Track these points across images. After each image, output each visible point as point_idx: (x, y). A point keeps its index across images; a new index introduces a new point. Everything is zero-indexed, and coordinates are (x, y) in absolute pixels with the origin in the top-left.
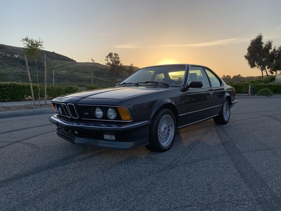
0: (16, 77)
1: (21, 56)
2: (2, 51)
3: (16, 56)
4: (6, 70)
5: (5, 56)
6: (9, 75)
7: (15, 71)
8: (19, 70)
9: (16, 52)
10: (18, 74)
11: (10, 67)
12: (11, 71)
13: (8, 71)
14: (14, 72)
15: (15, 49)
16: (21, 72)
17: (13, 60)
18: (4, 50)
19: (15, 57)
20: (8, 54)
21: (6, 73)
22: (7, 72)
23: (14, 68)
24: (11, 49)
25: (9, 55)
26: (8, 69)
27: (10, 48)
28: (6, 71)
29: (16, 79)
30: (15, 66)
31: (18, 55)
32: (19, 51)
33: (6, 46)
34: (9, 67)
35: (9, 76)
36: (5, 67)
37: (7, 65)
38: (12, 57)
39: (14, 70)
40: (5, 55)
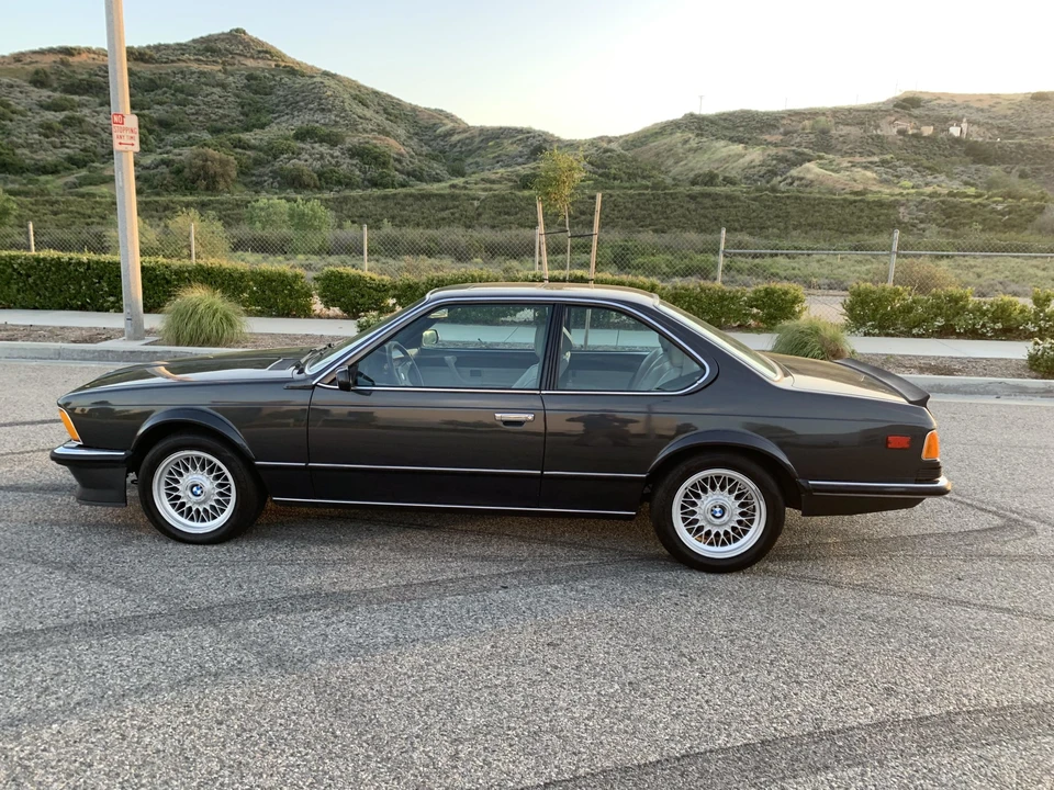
0: (922, 214)
1: (975, 128)
2: (910, 115)
3: (955, 131)
4: (901, 187)
5: (914, 135)
6: (903, 205)
7: (929, 190)
8: (944, 185)
9: (961, 113)
10: (935, 200)
11: (918, 175)
12: (913, 191)
13: (905, 192)
14: (922, 194)
15: (958, 101)
16: (951, 194)
17: (939, 147)
18: (916, 112)
19: (951, 135)
20: (928, 125)
21: (893, 198)
22: (901, 194)
23: (930, 178)
24: (944, 106)
25: (928, 131)
26: (906, 183)
27: (938, 102)
28: (897, 191)
29: (921, 222)
30: (933, 170)
31: (964, 125)
32: (971, 108)
33: (927, 97)
34: (911, 176)
35: (902, 209)
36: (896, 176)
37: (909, 168)
38: (942, 135)
39: (927, 185)
40: (915, 131)
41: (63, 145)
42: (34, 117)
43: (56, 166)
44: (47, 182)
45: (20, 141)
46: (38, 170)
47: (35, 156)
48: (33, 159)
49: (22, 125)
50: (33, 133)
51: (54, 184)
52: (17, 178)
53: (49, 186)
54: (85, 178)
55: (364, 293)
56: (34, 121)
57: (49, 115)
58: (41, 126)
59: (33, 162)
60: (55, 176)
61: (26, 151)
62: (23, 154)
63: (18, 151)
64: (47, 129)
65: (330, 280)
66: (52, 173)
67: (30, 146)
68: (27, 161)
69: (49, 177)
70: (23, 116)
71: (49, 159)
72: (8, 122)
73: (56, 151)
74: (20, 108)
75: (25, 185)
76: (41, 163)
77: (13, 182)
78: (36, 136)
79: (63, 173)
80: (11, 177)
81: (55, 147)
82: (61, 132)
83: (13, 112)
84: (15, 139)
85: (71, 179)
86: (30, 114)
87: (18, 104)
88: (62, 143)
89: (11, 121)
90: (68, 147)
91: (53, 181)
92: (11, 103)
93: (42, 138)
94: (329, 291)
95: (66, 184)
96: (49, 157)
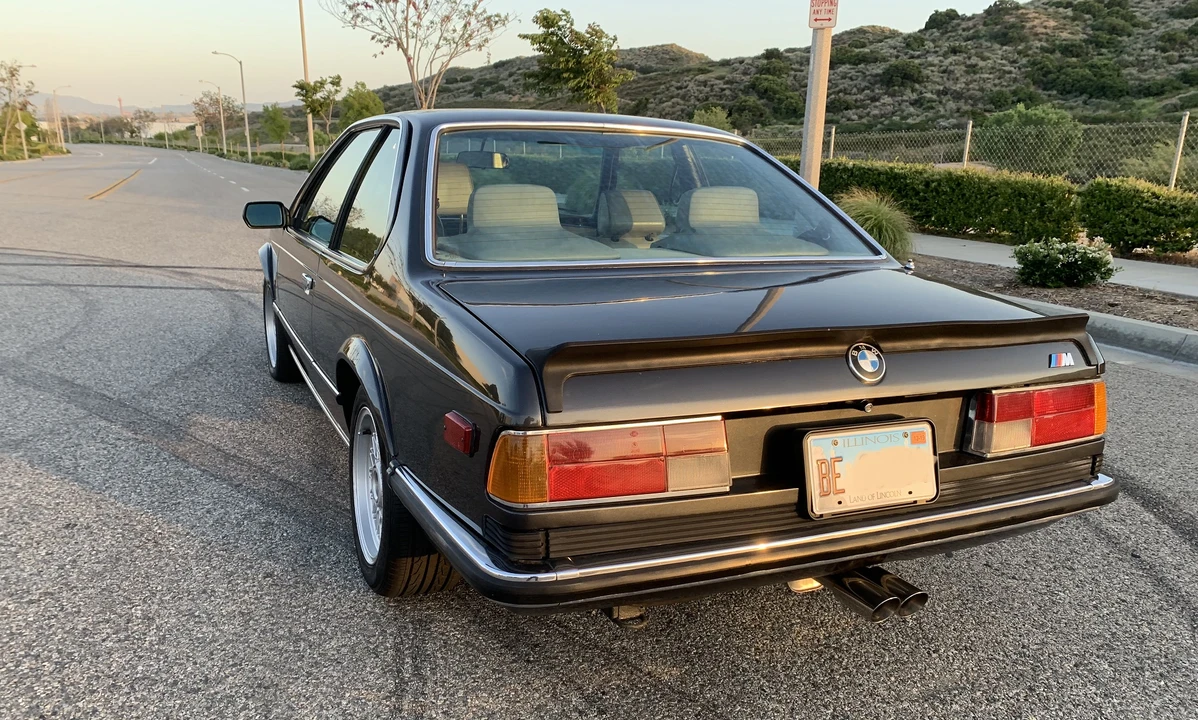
41: (1181, 59)
42: (1157, 28)
43: (1163, 86)
44: (1144, 106)
45: (1131, 58)
46: (1140, 92)
47: (1143, 76)
48: (1140, 80)
49: (1141, 39)
50: (1149, 48)
51: (1151, 106)
52: (1113, 103)
53: (1144, 111)
54: (1191, 98)
55: (1138, 217)
56: (1157, 33)
57: (1177, 24)
58: (1161, 38)
59: (1137, 83)
60: (1157, 98)
61: (1134, 71)
62: (1130, 74)
63: (1124, 72)
64: (1170, 40)
65: (1093, 196)
66: (1157, 94)
67: (1140, 64)
68: (1131, 82)
69: (1150, 100)
70: (1144, 28)
71: (1158, 77)
72: (1125, 38)
73: (1170, 68)
74: (1146, 19)
75: (1114, 110)
76: (1147, 84)
77: (1104, 109)
78: (1152, 51)
79: (1167, 95)
80: (1105, 102)
81: (1170, 63)
82: (1184, 44)
83: (1134, 25)
84: (1126, 57)
85: (1175, 100)
86: (1155, 25)
87: (1145, 14)
88: (1181, 56)
89: (1129, 35)
90: (1186, 62)
91: (1152, 104)
92: (1137, 14)
93: (1159, 52)
94: (1089, 212)
95: (1164, 107)
96: (1157, 76)
